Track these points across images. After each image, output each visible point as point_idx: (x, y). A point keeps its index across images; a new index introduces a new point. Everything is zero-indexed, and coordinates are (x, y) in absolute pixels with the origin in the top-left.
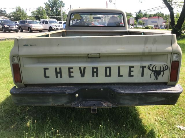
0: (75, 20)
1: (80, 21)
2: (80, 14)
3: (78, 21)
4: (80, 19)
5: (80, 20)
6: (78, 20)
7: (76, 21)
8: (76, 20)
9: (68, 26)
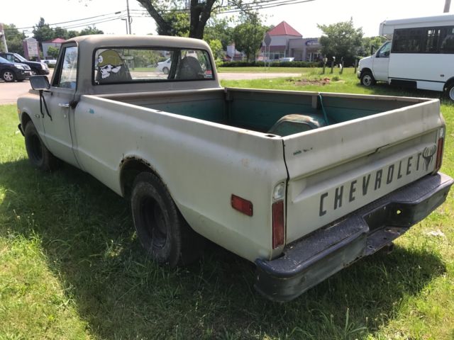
0: (106, 68)
1: (120, 70)
2: (117, 52)
3: (115, 70)
4: (121, 65)
5: (119, 68)
6: (114, 67)
7: (109, 70)
8: (109, 66)
9: (90, 83)
